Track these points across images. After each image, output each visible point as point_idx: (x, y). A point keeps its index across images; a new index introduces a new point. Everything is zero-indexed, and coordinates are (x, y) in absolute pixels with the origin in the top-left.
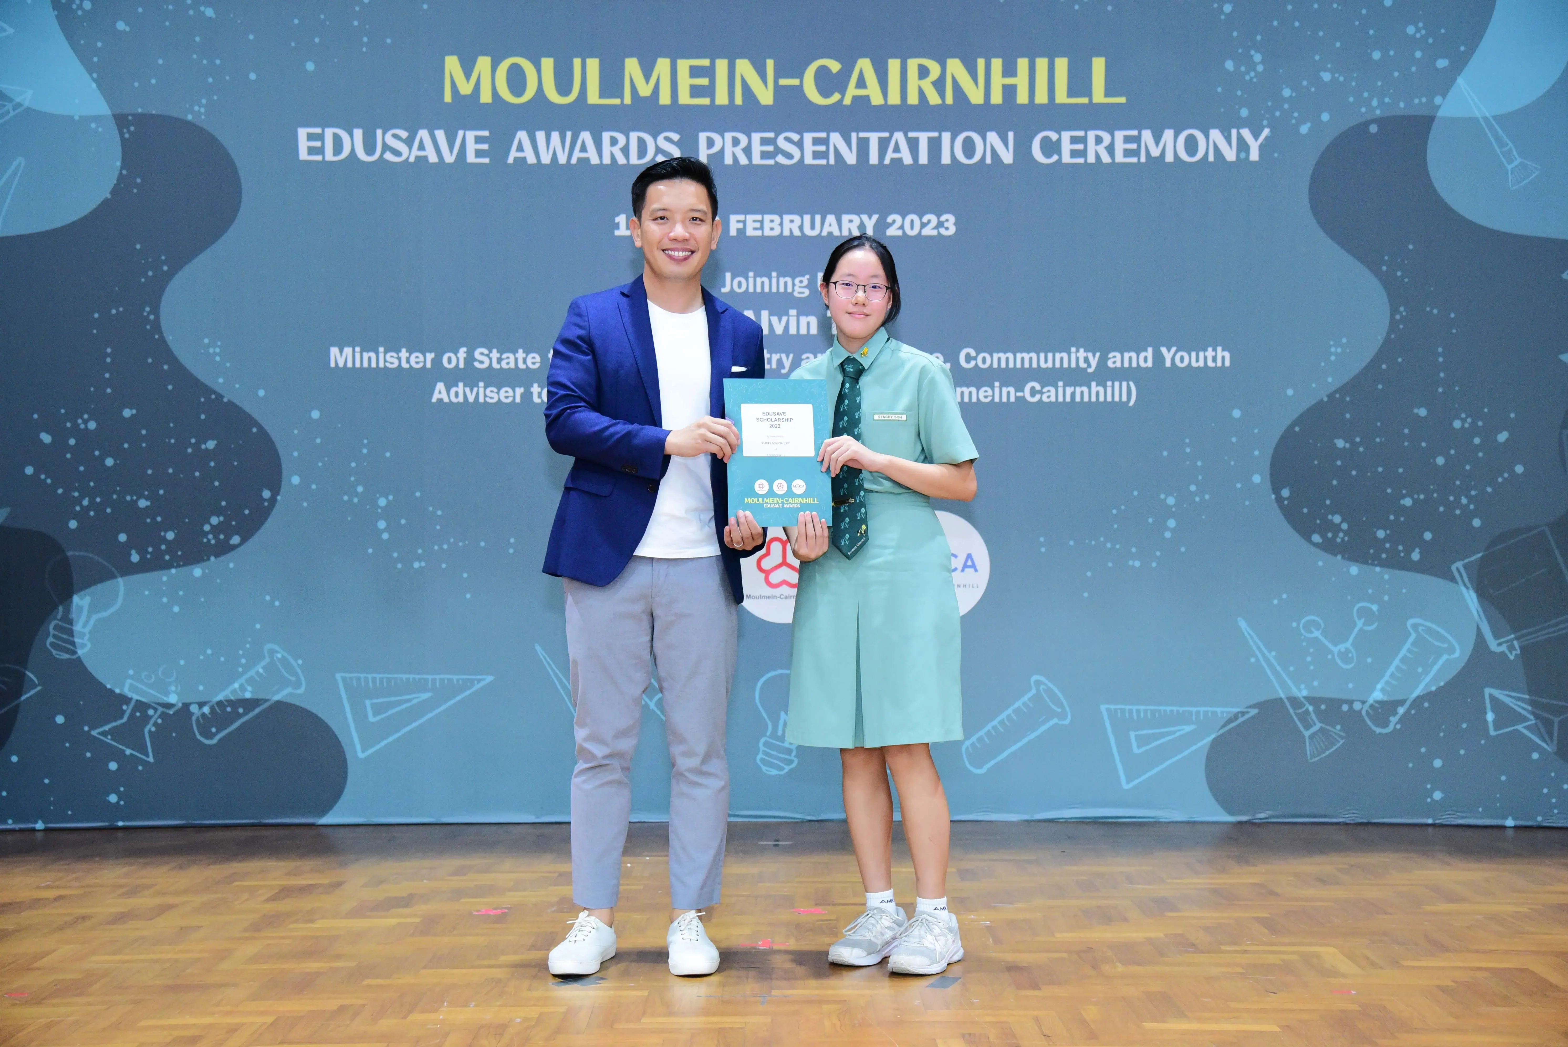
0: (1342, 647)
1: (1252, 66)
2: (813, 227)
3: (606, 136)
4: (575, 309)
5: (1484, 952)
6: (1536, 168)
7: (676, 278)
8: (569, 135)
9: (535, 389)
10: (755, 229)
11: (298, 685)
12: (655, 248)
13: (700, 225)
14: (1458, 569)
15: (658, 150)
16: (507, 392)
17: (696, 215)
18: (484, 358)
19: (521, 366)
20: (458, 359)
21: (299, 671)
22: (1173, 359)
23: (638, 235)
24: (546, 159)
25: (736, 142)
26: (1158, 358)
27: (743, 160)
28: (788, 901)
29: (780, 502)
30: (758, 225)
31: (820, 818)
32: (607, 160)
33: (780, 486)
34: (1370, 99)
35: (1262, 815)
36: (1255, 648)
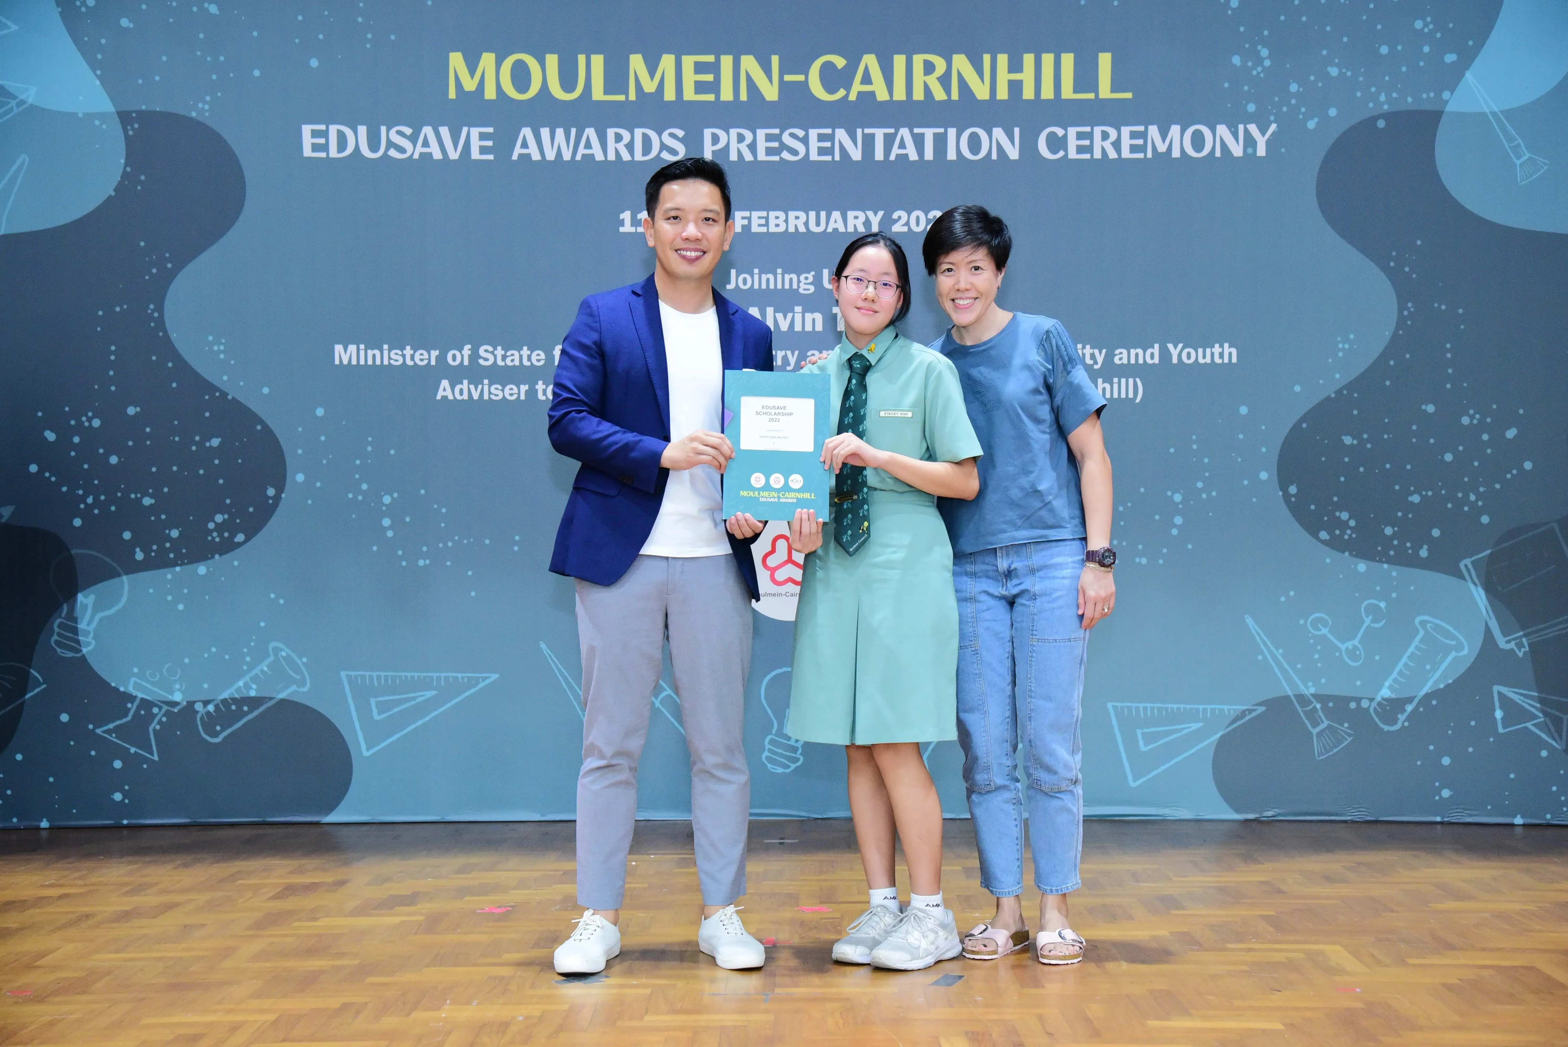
0: (1349, 645)
1: (1259, 61)
2: (818, 224)
3: (611, 133)
4: (586, 307)
5: (1490, 950)
6: (1545, 164)
7: (688, 278)
8: (573, 131)
9: (540, 386)
10: (760, 225)
11: (303, 683)
12: (669, 248)
13: (712, 225)
14: (1466, 566)
15: (663, 147)
16: (511, 389)
17: (709, 215)
18: (489, 356)
19: (526, 363)
20: (462, 356)
21: (303, 668)
22: (1180, 355)
23: (651, 235)
24: (550, 156)
25: (741, 138)
26: (1165, 354)
27: (748, 157)
28: (793, 899)
29: (776, 496)
30: (763, 221)
31: (825, 816)
32: (611, 157)
33: (777, 480)
34: (1378, 93)
35: (1270, 813)
36: (1262, 647)
